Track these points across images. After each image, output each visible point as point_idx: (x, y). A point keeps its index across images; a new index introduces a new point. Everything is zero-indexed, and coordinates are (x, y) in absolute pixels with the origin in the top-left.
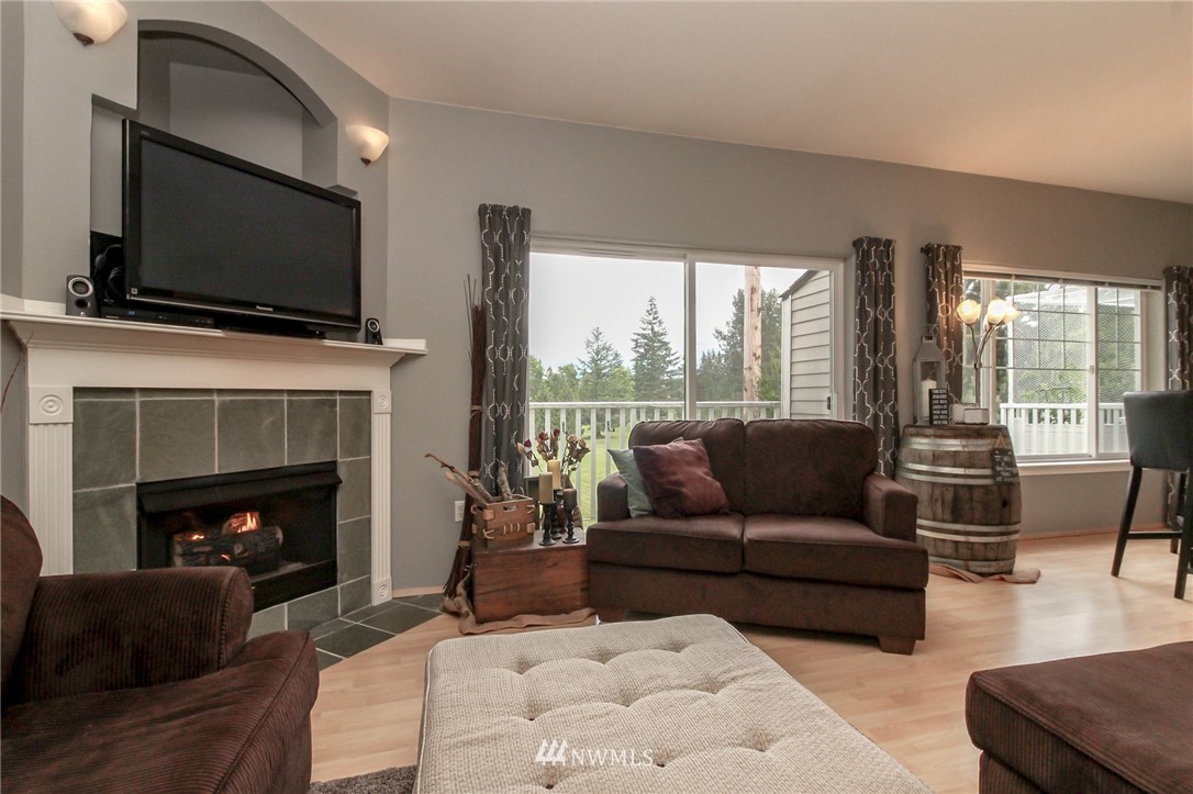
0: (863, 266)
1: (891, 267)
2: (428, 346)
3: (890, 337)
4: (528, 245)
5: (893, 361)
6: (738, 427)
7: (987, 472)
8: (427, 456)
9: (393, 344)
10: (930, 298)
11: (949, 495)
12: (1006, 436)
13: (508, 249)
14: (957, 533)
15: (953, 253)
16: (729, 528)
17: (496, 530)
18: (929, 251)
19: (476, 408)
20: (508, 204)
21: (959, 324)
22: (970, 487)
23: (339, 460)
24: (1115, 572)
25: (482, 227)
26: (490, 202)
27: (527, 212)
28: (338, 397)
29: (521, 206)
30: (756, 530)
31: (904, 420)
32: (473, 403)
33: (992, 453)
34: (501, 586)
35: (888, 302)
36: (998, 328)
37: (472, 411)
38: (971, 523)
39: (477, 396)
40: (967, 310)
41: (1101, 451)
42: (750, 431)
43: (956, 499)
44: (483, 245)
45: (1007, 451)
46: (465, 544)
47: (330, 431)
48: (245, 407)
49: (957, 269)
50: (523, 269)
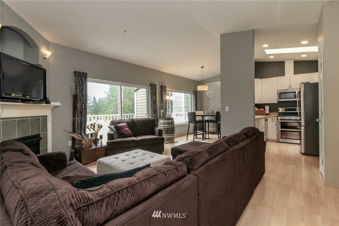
0: (152, 89)
1: (156, 90)
2: (61, 104)
3: (156, 102)
4: (87, 81)
5: (157, 106)
6: (133, 120)
7: (171, 125)
8: (64, 130)
9: (53, 104)
10: (162, 95)
11: (166, 130)
12: (173, 119)
13: (82, 81)
14: (167, 136)
15: (165, 87)
16: (134, 138)
17: (85, 145)
18: (161, 86)
19: (74, 118)
20: (82, 71)
21: (166, 100)
22: (169, 128)
23: (41, 133)
24: (187, 140)
25: (75, 76)
26: (78, 71)
27: (86, 74)
28: (40, 118)
29: (85, 72)
30: (139, 138)
31: (158, 117)
32: (73, 117)
33: (171, 122)
34: (88, 157)
35: (156, 96)
36: (171, 101)
37: (73, 119)
38: (169, 134)
39: (74, 116)
40: (167, 98)
41: (186, 121)
42: (135, 121)
43: (167, 130)
44: (76, 81)
45: (173, 122)
46: (73, 150)
47: (39, 126)
48: (22, 121)
49: (166, 90)
50: (86, 86)
